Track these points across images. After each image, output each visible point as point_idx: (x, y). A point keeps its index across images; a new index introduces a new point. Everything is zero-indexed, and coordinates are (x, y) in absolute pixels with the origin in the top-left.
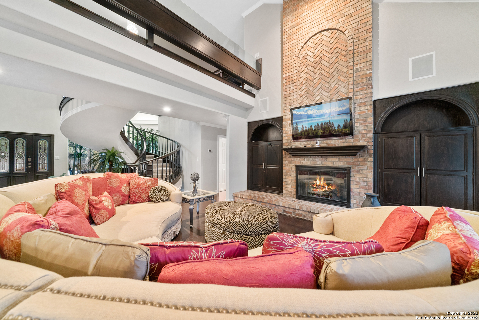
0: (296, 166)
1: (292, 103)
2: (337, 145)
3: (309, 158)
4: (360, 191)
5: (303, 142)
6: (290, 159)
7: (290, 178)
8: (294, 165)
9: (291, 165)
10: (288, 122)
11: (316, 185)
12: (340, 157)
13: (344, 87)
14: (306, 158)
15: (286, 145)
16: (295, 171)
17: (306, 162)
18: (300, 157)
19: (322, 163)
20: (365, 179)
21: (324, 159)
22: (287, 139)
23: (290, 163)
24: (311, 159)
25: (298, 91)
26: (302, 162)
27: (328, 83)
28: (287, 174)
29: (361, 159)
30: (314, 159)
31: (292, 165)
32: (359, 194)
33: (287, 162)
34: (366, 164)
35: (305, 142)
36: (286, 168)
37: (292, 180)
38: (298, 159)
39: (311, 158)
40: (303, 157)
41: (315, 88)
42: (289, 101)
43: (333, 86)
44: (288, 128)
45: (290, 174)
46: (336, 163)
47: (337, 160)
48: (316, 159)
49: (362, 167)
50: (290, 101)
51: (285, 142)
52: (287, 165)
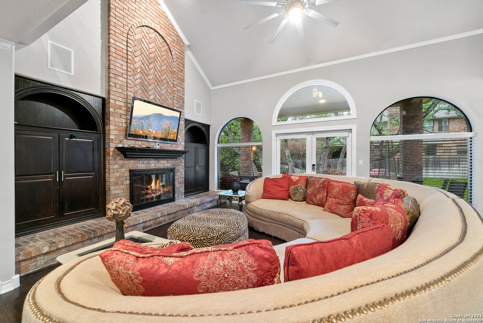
0: (130, 171)
1: (124, 87)
2: (166, 148)
3: (144, 160)
4: (179, 185)
5: (138, 142)
6: (121, 162)
7: (122, 187)
8: (127, 169)
9: (123, 170)
10: (118, 110)
11: (150, 190)
12: (168, 159)
13: (170, 99)
14: (141, 160)
15: (115, 142)
16: (128, 178)
17: (141, 165)
18: (134, 160)
19: (155, 166)
20: (181, 176)
21: (157, 161)
22: (116, 133)
23: (122, 167)
24: (146, 162)
25: (132, 76)
26: (137, 165)
27: (160, 87)
28: (118, 183)
29: (179, 161)
30: (148, 161)
31: (125, 169)
32: (178, 188)
33: (116, 166)
34: (182, 165)
35: (140, 142)
36: (115, 175)
37: (124, 190)
38: (132, 161)
39: (146, 160)
40: (138, 159)
41: (150, 85)
42: (120, 81)
43: (163, 93)
44: (118, 119)
45: (121, 182)
46: (165, 165)
47: (166, 162)
48: (151, 162)
49: (179, 167)
50: (120, 83)
51: (113, 137)
52: (117, 171)
